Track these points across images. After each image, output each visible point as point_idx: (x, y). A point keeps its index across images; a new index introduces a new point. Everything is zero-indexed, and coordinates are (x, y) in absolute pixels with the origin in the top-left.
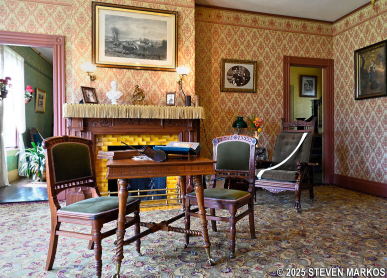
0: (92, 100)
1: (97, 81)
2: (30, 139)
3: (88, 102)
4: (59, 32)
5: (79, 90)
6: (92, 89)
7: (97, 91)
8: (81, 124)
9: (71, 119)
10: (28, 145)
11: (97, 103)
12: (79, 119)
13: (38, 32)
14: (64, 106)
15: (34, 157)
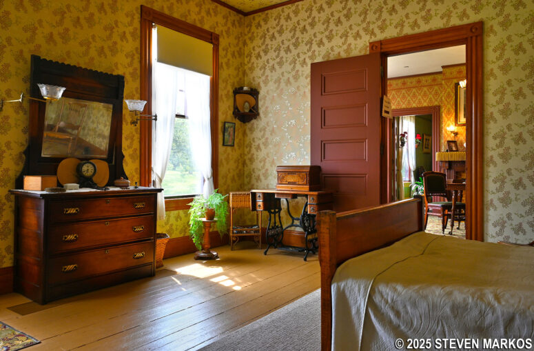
0: (454, 149)
1: (458, 136)
2: (418, 174)
3: (451, 151)
4: (436, 103)
5: (446, 142)
6: (455, 142)
7: (458, 143)
8: (447, 165)
9: (442, 161)
10: (417, 179)
11: (457, 151)
12: (446, 162)
13: (424, 106)
14: (437, 154)
15: (420, 188)
